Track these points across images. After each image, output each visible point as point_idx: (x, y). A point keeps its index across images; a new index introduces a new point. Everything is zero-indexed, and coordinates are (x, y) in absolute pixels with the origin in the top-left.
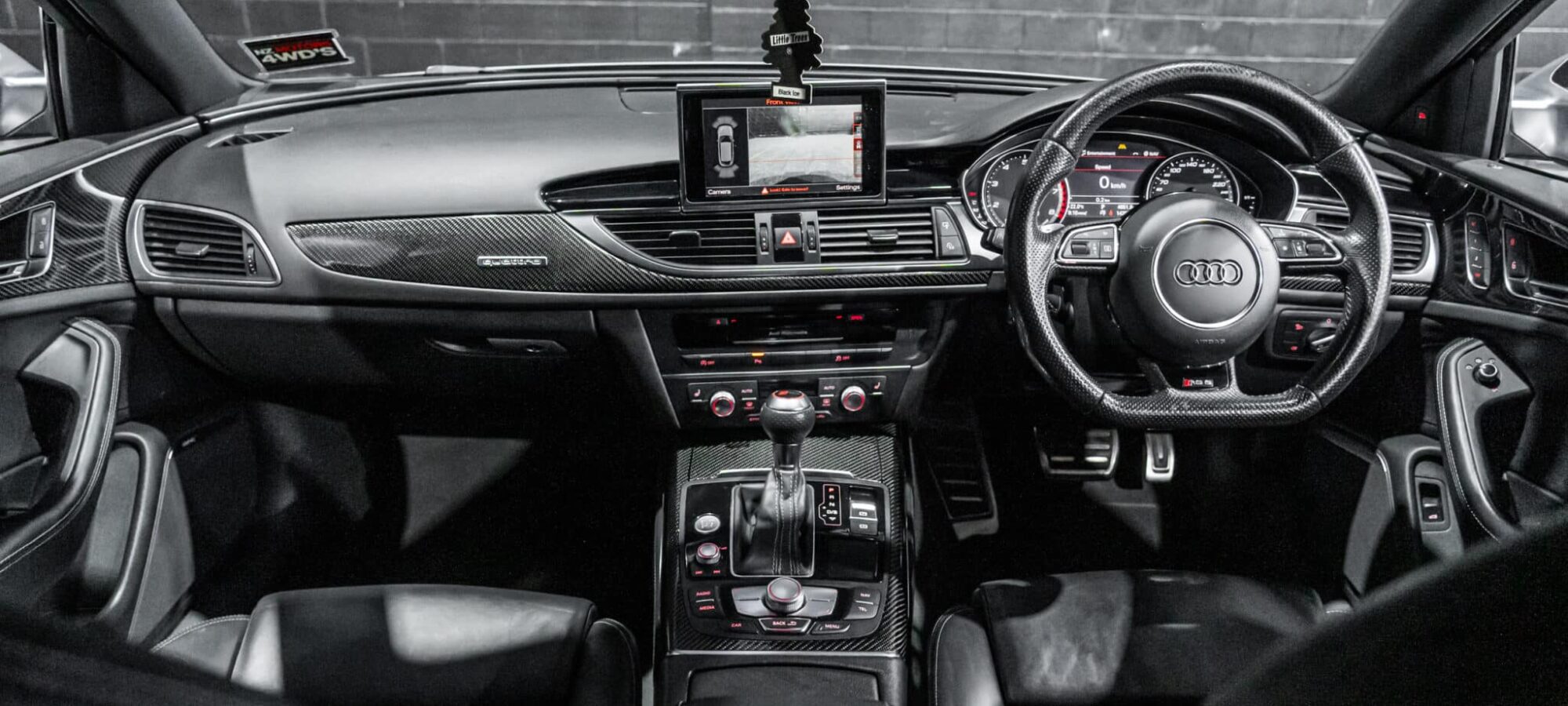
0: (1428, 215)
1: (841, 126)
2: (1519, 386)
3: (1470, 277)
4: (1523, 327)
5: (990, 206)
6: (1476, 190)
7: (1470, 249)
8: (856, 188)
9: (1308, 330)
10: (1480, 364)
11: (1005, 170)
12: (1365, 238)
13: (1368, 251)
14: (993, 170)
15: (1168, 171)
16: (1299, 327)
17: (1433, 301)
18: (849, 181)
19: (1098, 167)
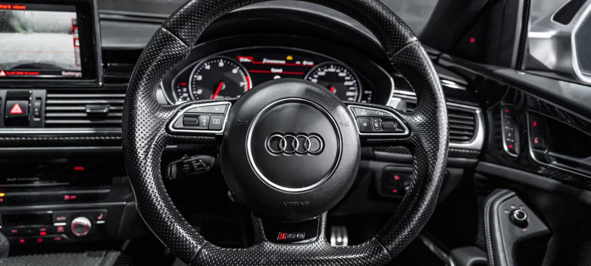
0: (478, 105)
1: (62, 28)
2: (543, 227)
3: (506, 148)
4: (546, 186)
5: (195, 92)
6: (509, 88)
7: (505, 128)
8: (78, 75)
9: (402, 180)
10: (514, 210)
11: (207, 70)
12: (427, 117)
13: (429, 128)
14: (198, 68)
15: (316, 74)
16: (396, 178)
17: (481, 163)
18: (72, 69)
19: (273, 70)
